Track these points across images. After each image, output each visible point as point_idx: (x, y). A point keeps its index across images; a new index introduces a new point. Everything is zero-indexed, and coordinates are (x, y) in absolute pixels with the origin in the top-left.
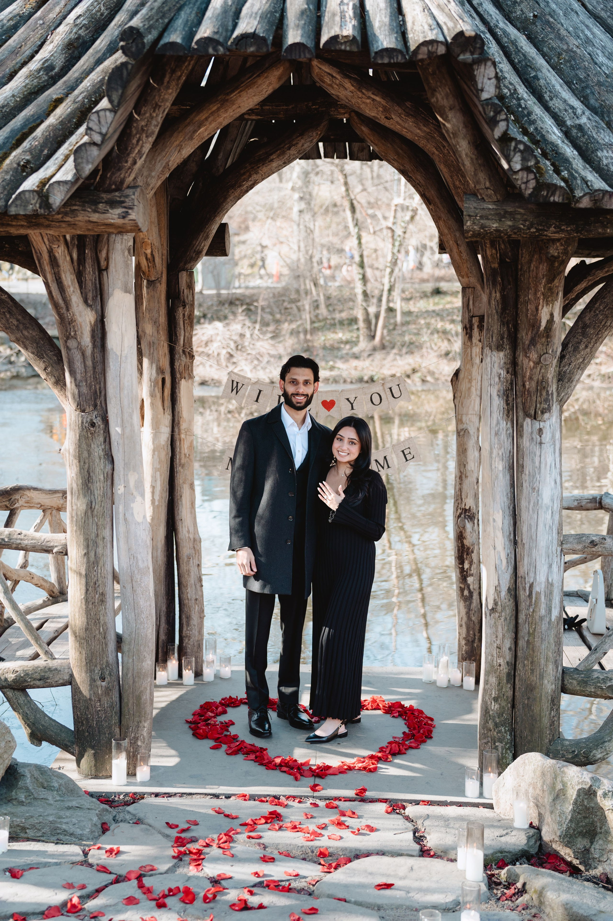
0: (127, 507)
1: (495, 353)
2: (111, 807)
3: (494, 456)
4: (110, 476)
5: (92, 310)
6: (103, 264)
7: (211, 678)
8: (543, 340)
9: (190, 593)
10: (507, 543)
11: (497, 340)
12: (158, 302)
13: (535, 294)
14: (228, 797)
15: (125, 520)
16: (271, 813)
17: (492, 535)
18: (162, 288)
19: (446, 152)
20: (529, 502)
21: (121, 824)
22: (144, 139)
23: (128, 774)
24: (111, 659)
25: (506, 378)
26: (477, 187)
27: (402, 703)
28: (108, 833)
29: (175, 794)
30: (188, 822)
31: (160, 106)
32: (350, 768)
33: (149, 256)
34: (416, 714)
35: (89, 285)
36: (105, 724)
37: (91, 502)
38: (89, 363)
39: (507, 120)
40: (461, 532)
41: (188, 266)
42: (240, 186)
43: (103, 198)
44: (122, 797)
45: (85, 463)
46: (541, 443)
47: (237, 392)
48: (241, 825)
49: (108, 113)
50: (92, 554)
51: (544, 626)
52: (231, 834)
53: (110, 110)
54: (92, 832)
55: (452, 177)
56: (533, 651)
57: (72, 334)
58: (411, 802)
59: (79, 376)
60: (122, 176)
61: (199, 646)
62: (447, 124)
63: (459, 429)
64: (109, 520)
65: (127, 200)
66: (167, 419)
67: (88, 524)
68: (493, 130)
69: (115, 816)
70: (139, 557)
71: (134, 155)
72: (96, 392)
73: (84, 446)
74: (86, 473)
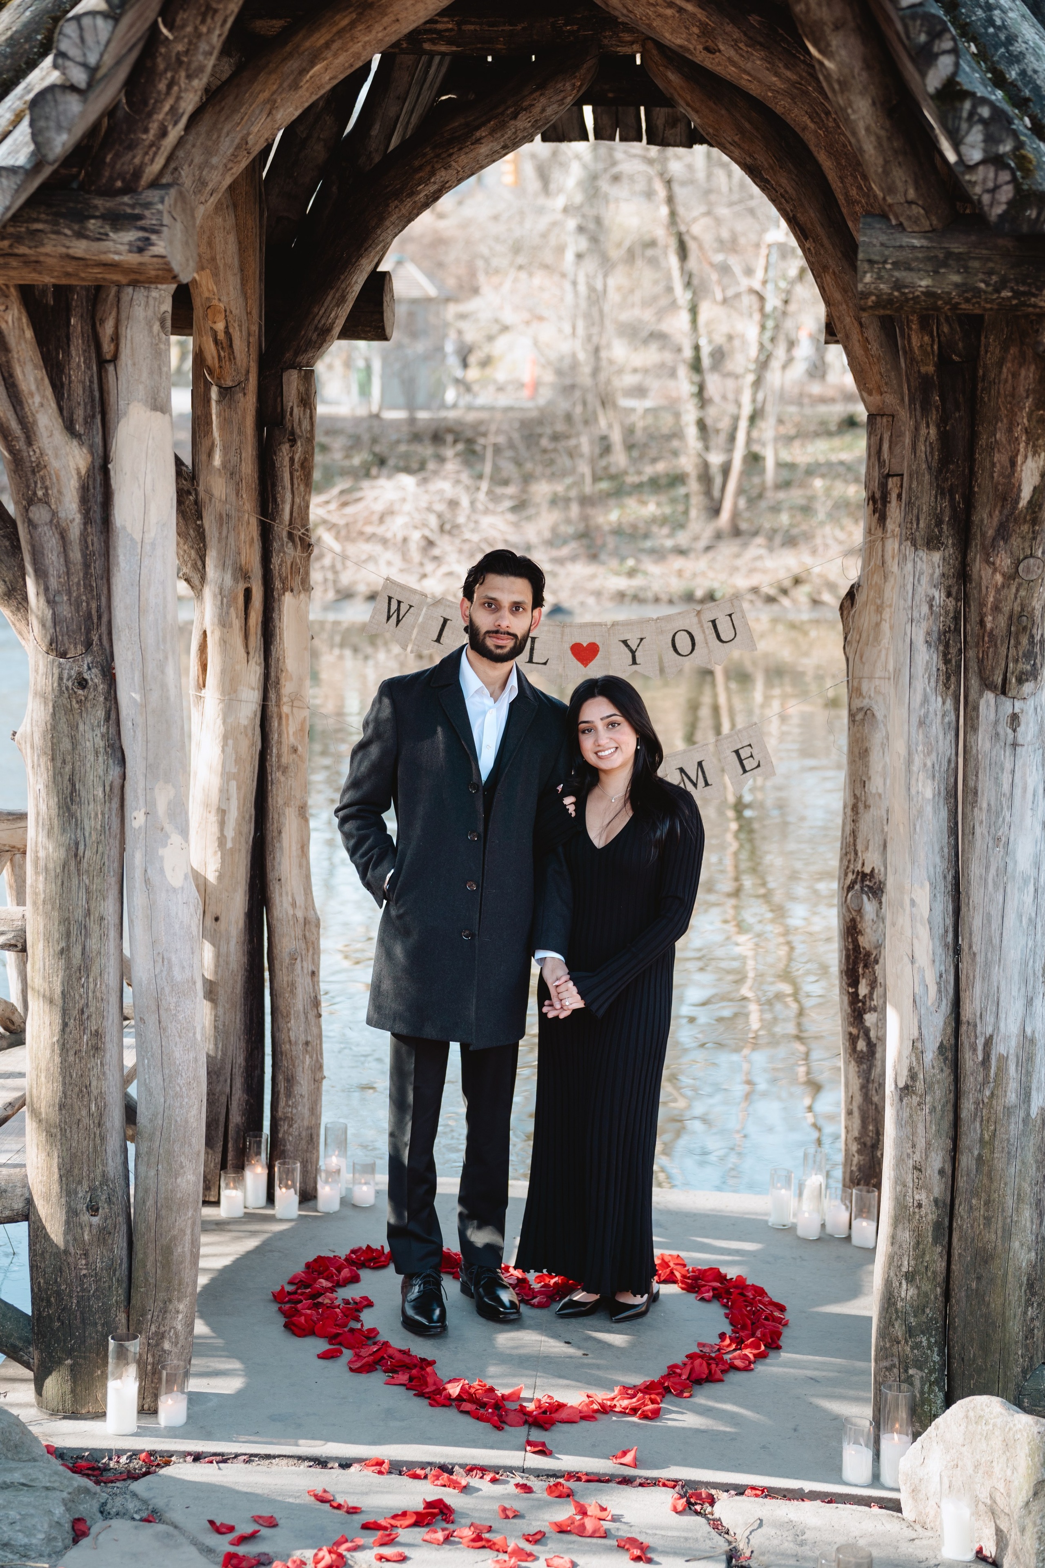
0: (150, 856)
1: (922, 554)
2: (97, 1483)
3: (915, 768)
4: (117, 791)
5: (81, 444)
6: (107, 348)
7: (335, 1206)
8: (1025, 528)
9: (295, 1029)
10: (939, 950)
11: (928, 526)
12: (240, 432)
13: (1010, 430)
14: (345, 1464)
15: (147, 881)
16: (429, 1505)
17: (908, 932)
18: (248, 402)
19: (831, 124)
20: (987, 868)
21: (116, 1523)
22: (183, 81)
23: (141, 1411)
24: (113, 1167)
25: (944, 607)
26: (889, 200)
27: (723, 1270)
28: (84, 1542)
29: (237, 1456)
30: (257, 1519)
31: (216, 11)
32: (605, 1410)
33: (221, 336)
34: (750, 1295)
35: (78, 392)
36: (96, 1305)
37: (77, 844)
38: (76, 555)
39: (955, 51)
40: (853, 920)
41: (302, 359)
42: (412, 194)
43: (96, 207)
44: (123, 1460)
45: (64, 762)
46: (1015, 745)
47: (398, 621)
48: (366, 1527)
49: (100, 22)
50: (77, 951)
51: (1014, 1128)
52: (342, 1549)
53: (105, 15)
54: (50, 1539)
55: (842, 179)
56: (991, 1179)
57: (40, 493)
58: (726, 1488)
59: (53, 583)
60: (137, 161)
61: (312, 1139)
62: (827, 63)
63: (854, 708)
64: (113, 880)
65: (147, 213)
66: (253, 673)
67: (70, 890)
68: (923, 75)
69: (104, 1504)
70: (174, 959)
71: (161, 116)
72: (89, 616)
73: (64, 727)
74: (66, 782)
